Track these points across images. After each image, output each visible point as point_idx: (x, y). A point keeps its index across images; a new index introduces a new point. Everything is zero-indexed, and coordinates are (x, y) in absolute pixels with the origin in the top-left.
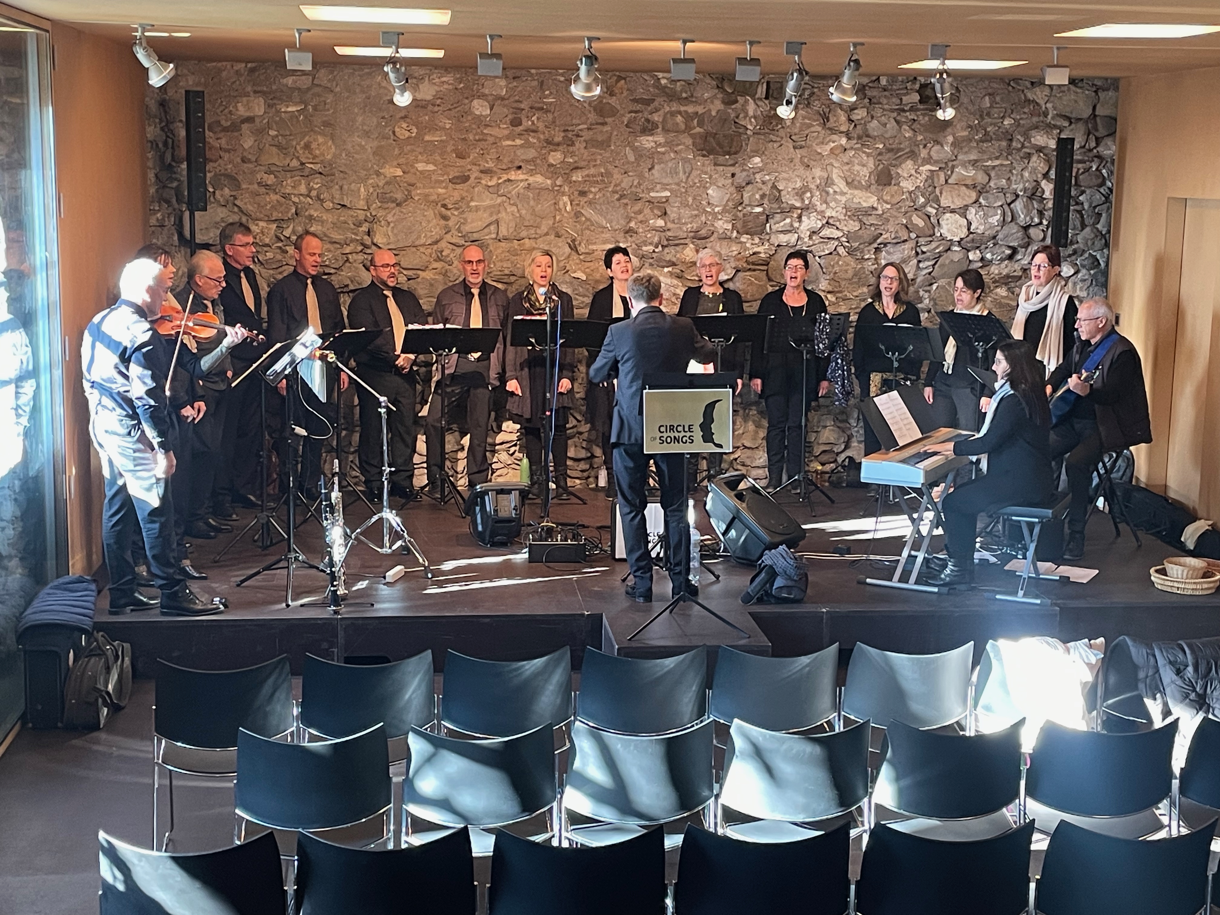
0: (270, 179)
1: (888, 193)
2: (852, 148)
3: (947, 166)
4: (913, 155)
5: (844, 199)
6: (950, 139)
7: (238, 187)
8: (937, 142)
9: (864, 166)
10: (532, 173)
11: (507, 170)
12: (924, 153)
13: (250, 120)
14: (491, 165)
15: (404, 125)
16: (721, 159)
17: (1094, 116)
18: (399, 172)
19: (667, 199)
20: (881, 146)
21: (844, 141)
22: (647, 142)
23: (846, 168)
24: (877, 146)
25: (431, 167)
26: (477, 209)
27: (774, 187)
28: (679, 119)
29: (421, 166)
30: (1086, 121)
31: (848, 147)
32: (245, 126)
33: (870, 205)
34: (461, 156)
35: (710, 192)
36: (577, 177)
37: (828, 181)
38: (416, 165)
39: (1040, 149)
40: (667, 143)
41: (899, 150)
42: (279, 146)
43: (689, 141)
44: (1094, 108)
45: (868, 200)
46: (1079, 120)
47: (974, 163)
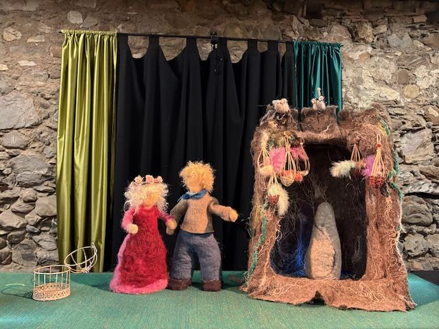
1: (408, 89)
2: (376, 55)
4: (424, 62)
5: (372, 94)
9: (387, 69)
12: (433, 60)
15: (11, 30)
20: (399, 54)
21: (370, 49)
23: (373, 70)
24: (396, 54)
25: (32, 64)
29: (23, 63)
31: (373, 54)
33: (394, 99)
37: (359, 80)
38: (19, 62)
41: (413, 58)
45: (392, 94)
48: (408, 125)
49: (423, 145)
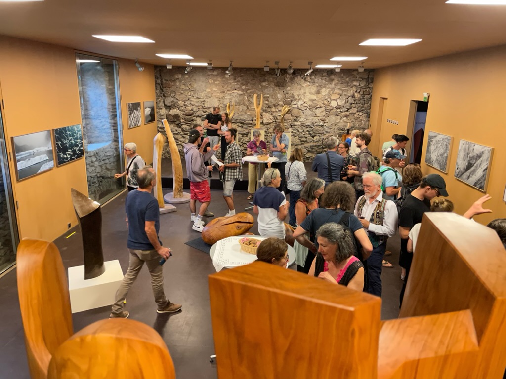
0: (182, 92)
1: (319, 96)
3: (333, 89)
4: (325, 87)
5: (308, 97)
6: (334, 83)
7: (176, 94)
8: (331, 84)
9: (313, 89)
10: (238, 90)
11: (233, 90)
12: (327, 86)
13: (178, 79)
14: (229, 89)
15: (211, 80)
16: (280, 88)
17: (368, 78)
18: (210, 90)
19: (268, 97)
21: (309, 84)
22: (264, 84)
23: (309, 90)
24: (316, 85)
25: (217, 89)
26: (227, 99)
27: (293, 94)
28: (271, 79)
29: (214, 89)
30: (366, 79)
32: (177, 81)
34: (223, 87)
35: (278, 95)
36: (248, 92)
37: (305, 93)
39: (355, 86)
40: (268, 84)
41: (322, 86)
42: (184, 85)
43: (273, 84)
44: (368, 76)
45: (314, 97)
46: (364, 79)
47: (339, 89)
48: (318, 106)
49: (323, 112)
